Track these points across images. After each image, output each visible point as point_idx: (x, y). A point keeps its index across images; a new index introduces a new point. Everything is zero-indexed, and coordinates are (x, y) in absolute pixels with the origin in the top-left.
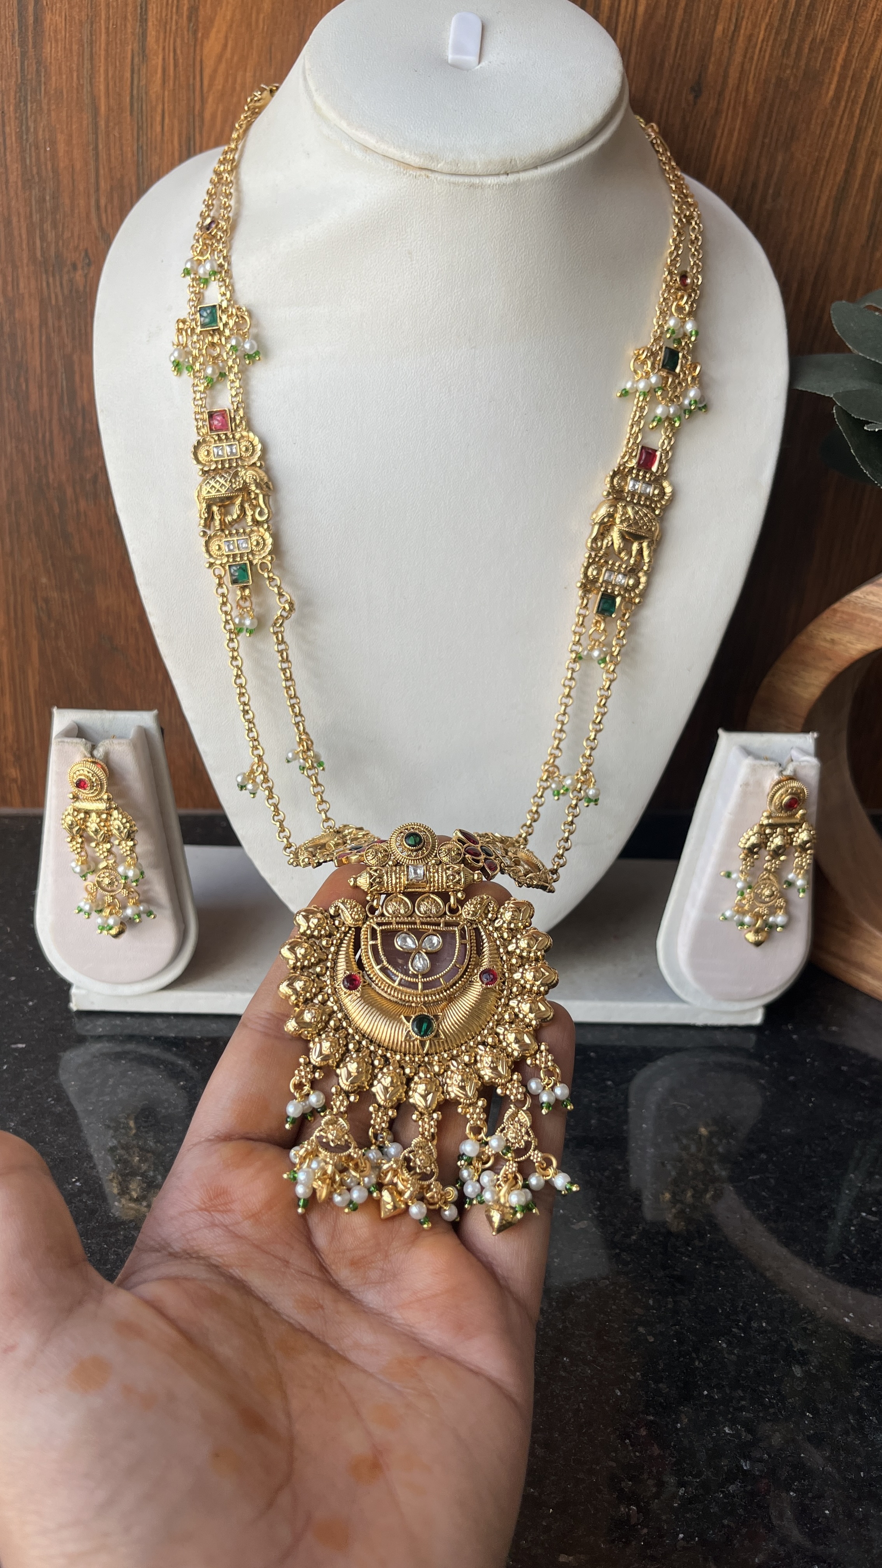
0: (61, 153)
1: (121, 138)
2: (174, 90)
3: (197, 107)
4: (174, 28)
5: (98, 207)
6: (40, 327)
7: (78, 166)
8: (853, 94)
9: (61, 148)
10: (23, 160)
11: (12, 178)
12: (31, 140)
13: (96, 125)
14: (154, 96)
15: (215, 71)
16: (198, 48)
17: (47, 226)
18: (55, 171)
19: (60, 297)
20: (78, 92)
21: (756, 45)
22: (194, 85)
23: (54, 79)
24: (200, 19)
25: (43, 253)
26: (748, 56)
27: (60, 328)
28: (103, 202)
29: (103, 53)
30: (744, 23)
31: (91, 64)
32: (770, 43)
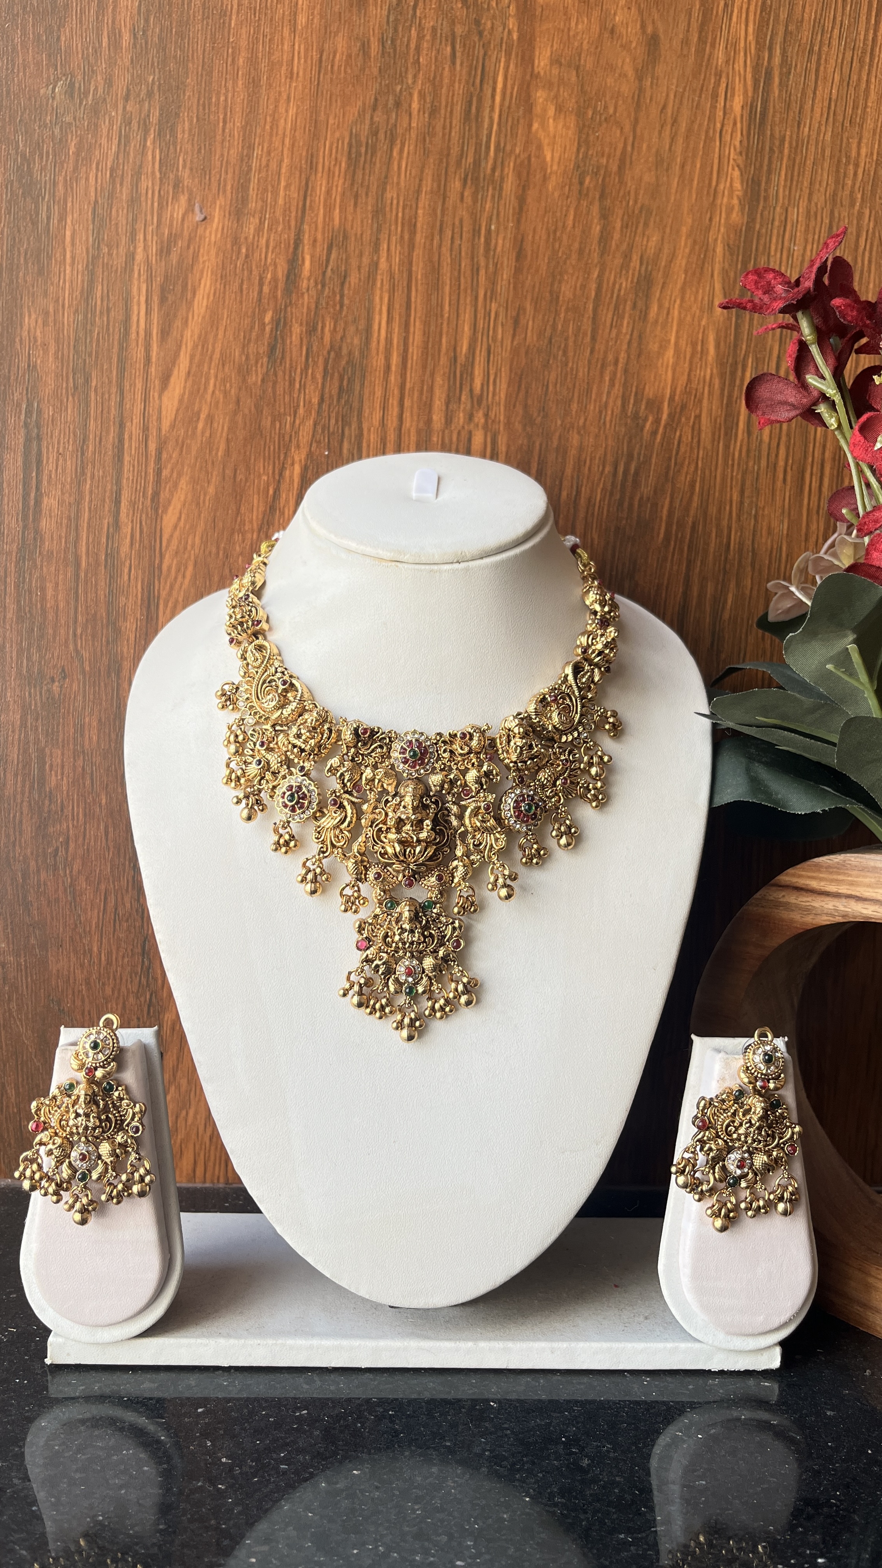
0: (49, 597)
1: (96, 584)
2: (139, 550)
3: (157, 562)
4: (140, 507)
5: (75, 635)
6: (21, 726)
7: (62, 605)
8: (680, 536)
9: (50, 593)
10: (19, 602)
11: (9, 615)
12: (26, 587)
13: (77, 576)
14: (123, 555)
15: (171, 536)
16: (159, 520)
17: (34, 650)
18: (44, 610)
19: (39, 705)
20: (65, 553)
21: (595, 504)
22: (155, 546)
23: (47, 543)
24: (161, 500)
25: (28, 671)
26: (590, 513)
27: (37, 729)
28: (79, 631)
29: (85, 525)
30: (583, 489)
31: (77, 533)
32: (606, 502)
